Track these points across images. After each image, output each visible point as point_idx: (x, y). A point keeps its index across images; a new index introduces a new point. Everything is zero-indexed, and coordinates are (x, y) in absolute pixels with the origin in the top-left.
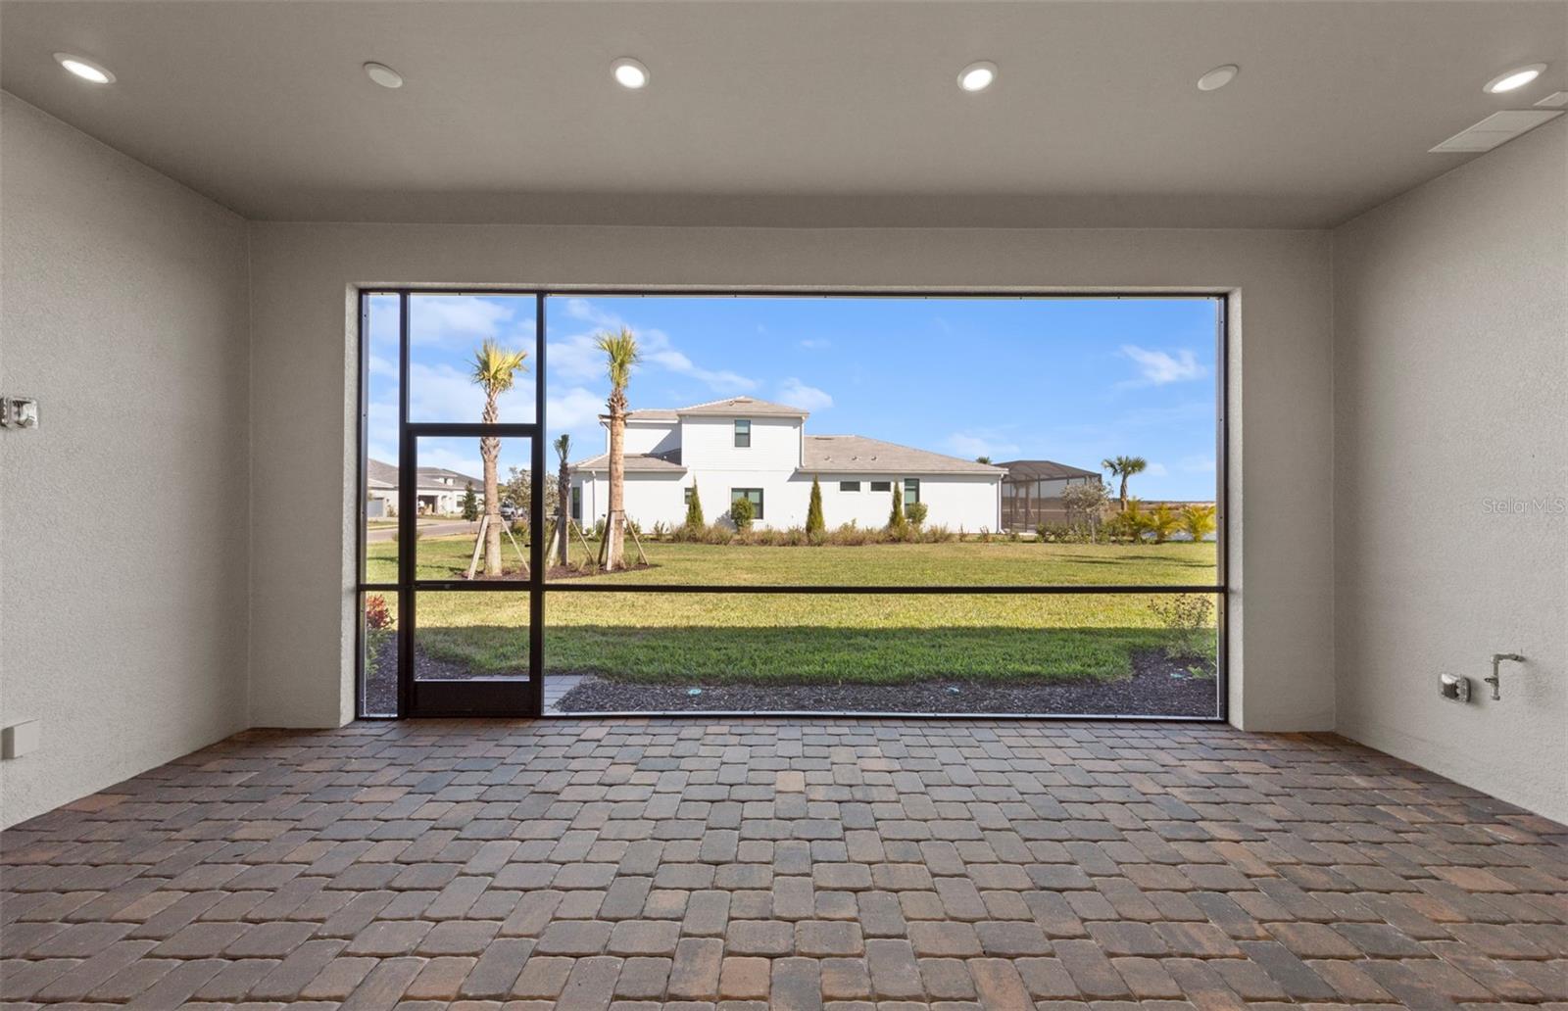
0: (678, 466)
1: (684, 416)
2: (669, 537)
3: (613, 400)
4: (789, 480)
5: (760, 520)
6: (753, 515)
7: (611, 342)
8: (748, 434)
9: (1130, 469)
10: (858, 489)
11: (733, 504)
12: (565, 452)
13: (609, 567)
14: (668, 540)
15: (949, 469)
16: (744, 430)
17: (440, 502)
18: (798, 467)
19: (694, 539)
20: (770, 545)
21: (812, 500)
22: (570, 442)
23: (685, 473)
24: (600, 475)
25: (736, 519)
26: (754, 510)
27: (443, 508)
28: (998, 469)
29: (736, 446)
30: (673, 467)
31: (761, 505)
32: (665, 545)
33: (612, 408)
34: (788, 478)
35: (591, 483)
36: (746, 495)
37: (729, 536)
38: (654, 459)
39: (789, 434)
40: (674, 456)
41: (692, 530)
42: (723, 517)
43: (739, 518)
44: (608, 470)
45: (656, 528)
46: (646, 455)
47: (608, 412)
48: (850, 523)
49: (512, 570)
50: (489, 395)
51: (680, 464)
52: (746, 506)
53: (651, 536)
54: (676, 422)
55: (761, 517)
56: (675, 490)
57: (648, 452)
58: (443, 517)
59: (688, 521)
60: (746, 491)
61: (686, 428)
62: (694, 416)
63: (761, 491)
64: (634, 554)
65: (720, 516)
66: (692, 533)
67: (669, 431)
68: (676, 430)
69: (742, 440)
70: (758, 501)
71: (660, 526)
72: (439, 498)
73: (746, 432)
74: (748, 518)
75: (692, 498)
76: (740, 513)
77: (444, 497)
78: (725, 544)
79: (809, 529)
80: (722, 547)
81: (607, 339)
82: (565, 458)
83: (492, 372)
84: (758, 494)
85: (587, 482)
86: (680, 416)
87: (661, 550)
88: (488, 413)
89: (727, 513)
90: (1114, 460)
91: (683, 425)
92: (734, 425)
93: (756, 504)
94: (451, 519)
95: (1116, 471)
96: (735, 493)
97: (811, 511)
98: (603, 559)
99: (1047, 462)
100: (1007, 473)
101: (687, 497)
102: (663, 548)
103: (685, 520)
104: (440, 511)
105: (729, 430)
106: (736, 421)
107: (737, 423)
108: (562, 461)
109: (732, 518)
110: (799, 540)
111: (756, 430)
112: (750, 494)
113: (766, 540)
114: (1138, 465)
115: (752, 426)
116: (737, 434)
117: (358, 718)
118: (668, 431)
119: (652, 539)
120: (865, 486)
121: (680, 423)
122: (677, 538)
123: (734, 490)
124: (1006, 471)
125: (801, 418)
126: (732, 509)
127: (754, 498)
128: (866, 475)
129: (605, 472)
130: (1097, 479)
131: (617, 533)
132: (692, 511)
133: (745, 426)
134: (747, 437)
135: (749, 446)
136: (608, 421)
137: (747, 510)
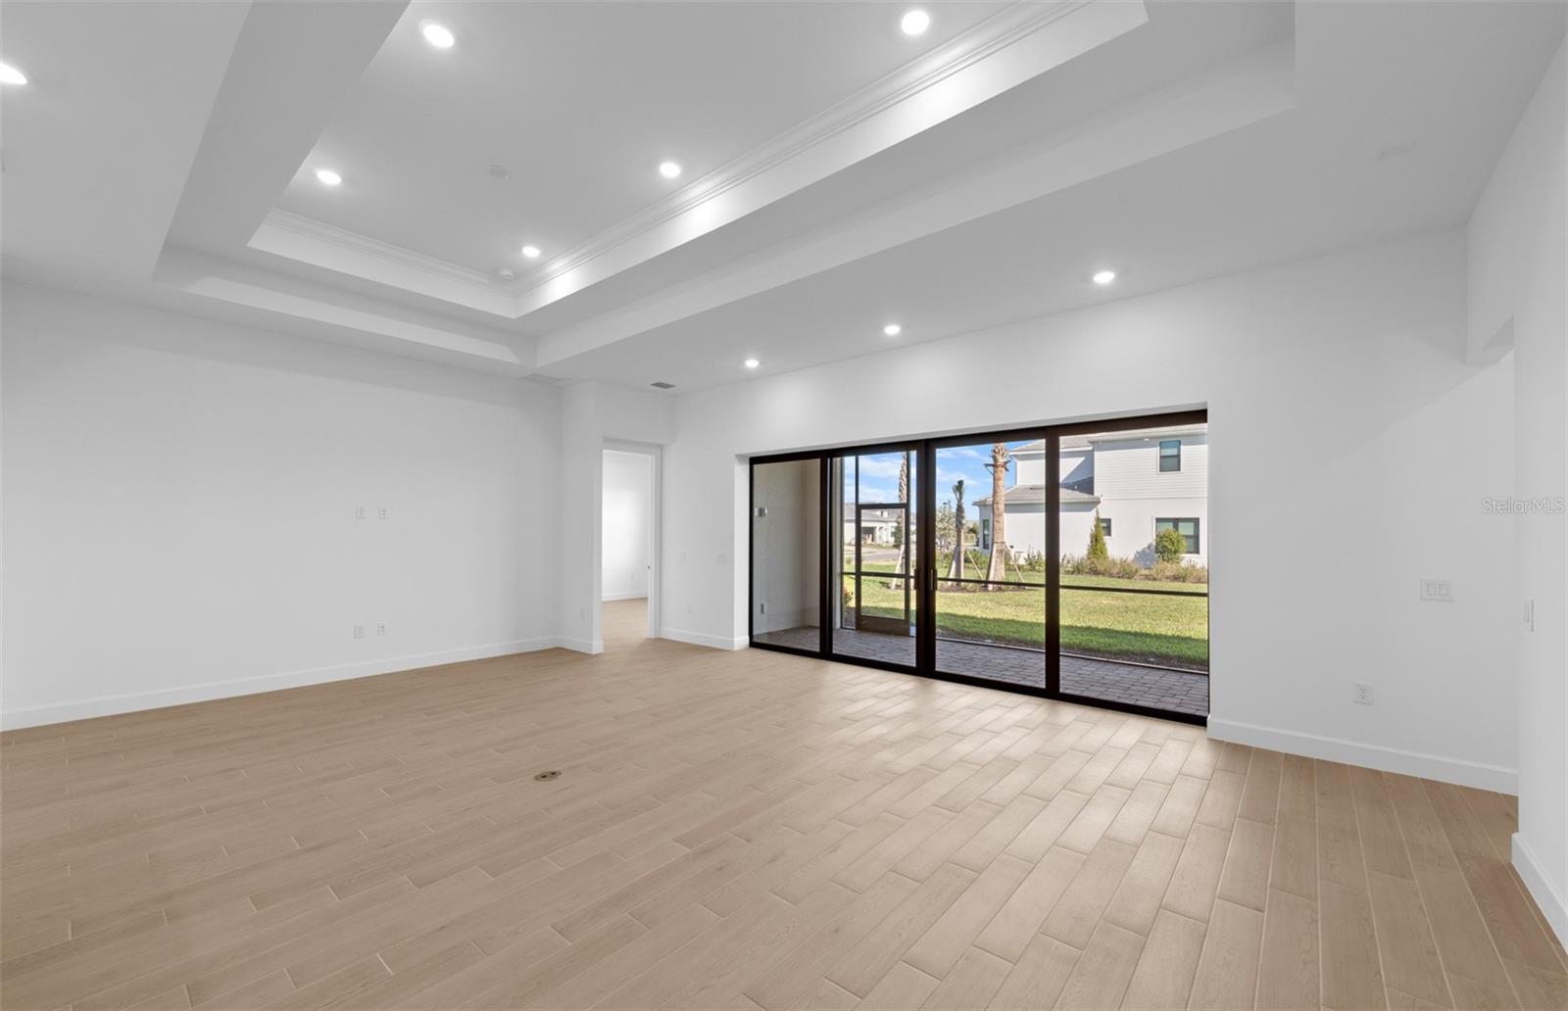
0: (1091, 496)
1: (1097, 442)
3: (994, 451)
5: (1196, 555)
6: (1184, 549)
8: (1178, 456)
11: (1157, 536)
12: (961, 494)
13: (991, 588)
16: (1172, 452)
17: (877, 533)
19: (1095, 571)
22: (964, 486)
23: (1099, 502)
25: (1161, 553)
26: (1186, 543)
27: (880, 537)
29: (1161, 471)
30: (1084, 497)
31: (1195, 537)
33: (995, 458)
36: (1176, 527)
37: (1134, 569)
38: (1065, 490)
40: (1089, 486)
41: (1093, 563)
42: (1144, 550)
43: (1164, 552)
47: (991, 461)
51: (1092, 493)
52: (1175, 539)
54: (1087, 449)
55: (1196, 551)
56: (1087, 521)
58: (880, 546)
59: (1089, 553)
60: (1176, 522)
61: (1098, 455)
62: (1108, 441)
63: (1195, 521)
65: (1140, 549)
67: (1082, 459)
68: (1087, 458)
69: (1170, 464)
70: (1191, 533)
72: (877, 530)
73: (1175, 453)
74: (1178, 552)
76: (1167, 547)
77: (881, 528)
82: (961, 498)
84: (1191, 524)
86: (1092, 442)
89: (1149, 547)
91: (1096, 453)
92: (1158, 448)
93: (1188, 536)
94: (886, 548)
96: (1160, 524)
103: (1086, 552)
104: (878, 541)
105: (1151, 453)
106: (1160, 443)
107: (1162, 445)
108: (959, 501)
109: (1155, 551)
111: (1188, 451)
112: (1181, 524)
115: (1182, 447)
116: (1161, 457)
117: (842, 627)
118: (1079, 461)
121: (1092, 452)
123: (1158, 520)
126: (1156, 542)
127: (1186, 529)
131: (998, 560)
132: (1094, 543)
133: (1174, 447)
134: (1176, 460)
135: (1179, 470)
136: (991, 469)
137: (1173, 543)
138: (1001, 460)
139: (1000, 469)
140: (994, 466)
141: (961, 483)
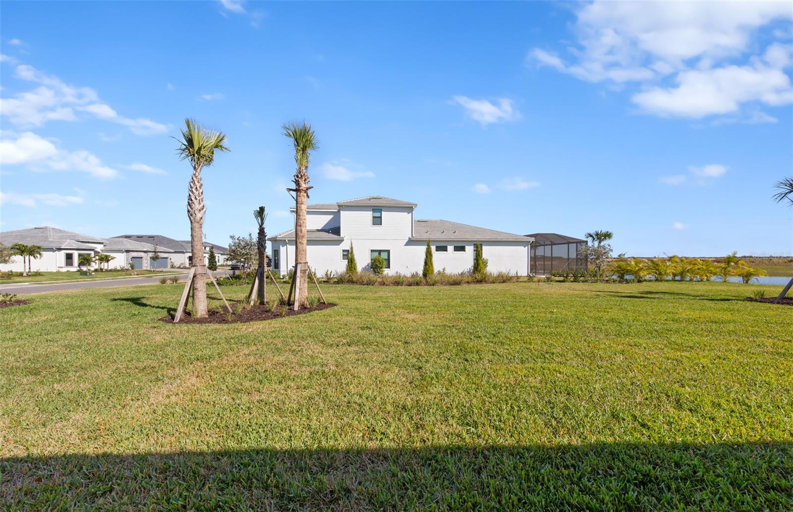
0: (339, 237)
1: (342, 206)
2: (335, 280)
3: (297, 176)
4: (405, 245)
5: (388, 269)
6: (384, 266)
7: (296, 132)
8: (381, 217)
9: (603, 238)
10: (446, 250)
11: (372, 260)
12: (262, 220)
13: (296, 307)
14: (335, 282)
15: (499, 238)
16: (378, 215)
18: (410, 237)
19: (351, 282)
20: (402, 285)
21: (427, 256)
22: (265, 213)
23: (343, 240)
24: (290, 242)
25: (374, 268)
26: (385, 263)
28: (529, 238)
29: (373, 224)
30: (335, 237)
31: (388, 260)
32: (334, 285)
33: (297, 183)
34: (405, 244)
35: (286, 247)
36: (380, 254)
38: (324, 233)
39: (405, 217)
40: (336, 231)
41: (350, 276)
42: (365, 267)
43: (376, 267)
44: (295, 239)
45: (327, 275)
46: (318, 230)
47: (294, 187)
48: (442, 271)
49: (216, 310)
50: (195, 168)
51: (339, 235)
52: (380, 261)
53: (323, 280)
54: (336, 211)
55: (389, 267)
56: (336, 251)
57: (320, 228)
59: (347, 270)
60: (380, 252)
61: (343, 214)
62: (348, 206)
63: (388, 251)
64: (314, 295)
65: (364, 267)
66: (349, 279)
68: (337, 215)
69: (377, 221)
70: (386, 258)
71: (329, 273)
73: (379, 216)
74: (381, 268)
75: (348, 255)
76: (377, 265)
78: (372, 285)
79: (425, 275)
80: (371, 287)
81: (293, 129)
82: (262, 223)
83: (196, 148)
84: (387, 253)
85: (283, 246)
86: (339, 206)
87: (331, 289)
88: (193, 182)
89: (368, 265)
90: (592, 232)
91: (341, 212)
92: (372, 212)
93: (386, 260)
95: (594, 239)
96: (372, 253)
97: (426, 263)
98: (292, 299)
99: (554, 234)
100: (534, 240)
101: (344, 255)
102: (332, 287)
103: (345, 270)
105: (368, 215)
106: (373, 209)
107: (374, 211)
108: (261, 226)
109: (371, 268)
110: (421, 282)
111: (385, 215)
112: (382, 253)
113: (398, 282)
114: (608, 235)
115: (383, 212)
116: (373, 217)
118: (331, 217)
119: (324, 282)
120: (450, 248)
121: (339, 212)
122: (340, 281)
123: (372, 251)
124: (533, 239)
125: (412, 207)
126: (371, 263)
127: (384, 256)
128: (451, 242)
129: (293, 240)
130: (585, 243)
131: (302, 280)
132: (350, 263)
133: (378, 212)
134: (380, 219)
135: (381, 224)
136: (294, 194)
137: (380, 263)
138: (304, 186)
139: (303, 193)
140: (297, 190)
141: (262, 210)
